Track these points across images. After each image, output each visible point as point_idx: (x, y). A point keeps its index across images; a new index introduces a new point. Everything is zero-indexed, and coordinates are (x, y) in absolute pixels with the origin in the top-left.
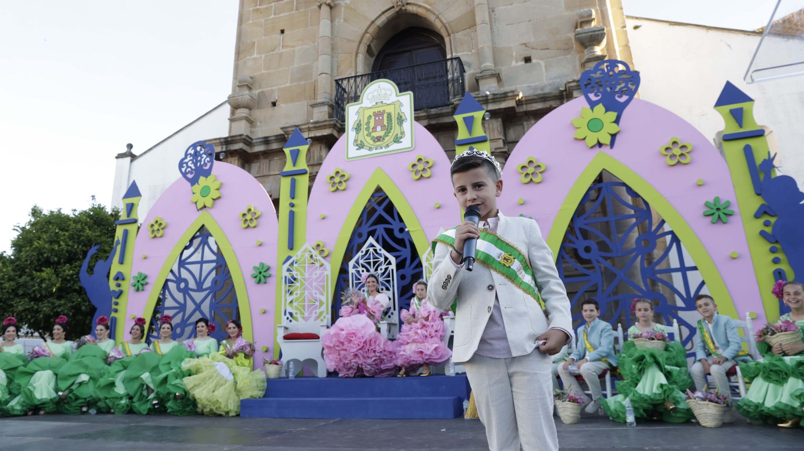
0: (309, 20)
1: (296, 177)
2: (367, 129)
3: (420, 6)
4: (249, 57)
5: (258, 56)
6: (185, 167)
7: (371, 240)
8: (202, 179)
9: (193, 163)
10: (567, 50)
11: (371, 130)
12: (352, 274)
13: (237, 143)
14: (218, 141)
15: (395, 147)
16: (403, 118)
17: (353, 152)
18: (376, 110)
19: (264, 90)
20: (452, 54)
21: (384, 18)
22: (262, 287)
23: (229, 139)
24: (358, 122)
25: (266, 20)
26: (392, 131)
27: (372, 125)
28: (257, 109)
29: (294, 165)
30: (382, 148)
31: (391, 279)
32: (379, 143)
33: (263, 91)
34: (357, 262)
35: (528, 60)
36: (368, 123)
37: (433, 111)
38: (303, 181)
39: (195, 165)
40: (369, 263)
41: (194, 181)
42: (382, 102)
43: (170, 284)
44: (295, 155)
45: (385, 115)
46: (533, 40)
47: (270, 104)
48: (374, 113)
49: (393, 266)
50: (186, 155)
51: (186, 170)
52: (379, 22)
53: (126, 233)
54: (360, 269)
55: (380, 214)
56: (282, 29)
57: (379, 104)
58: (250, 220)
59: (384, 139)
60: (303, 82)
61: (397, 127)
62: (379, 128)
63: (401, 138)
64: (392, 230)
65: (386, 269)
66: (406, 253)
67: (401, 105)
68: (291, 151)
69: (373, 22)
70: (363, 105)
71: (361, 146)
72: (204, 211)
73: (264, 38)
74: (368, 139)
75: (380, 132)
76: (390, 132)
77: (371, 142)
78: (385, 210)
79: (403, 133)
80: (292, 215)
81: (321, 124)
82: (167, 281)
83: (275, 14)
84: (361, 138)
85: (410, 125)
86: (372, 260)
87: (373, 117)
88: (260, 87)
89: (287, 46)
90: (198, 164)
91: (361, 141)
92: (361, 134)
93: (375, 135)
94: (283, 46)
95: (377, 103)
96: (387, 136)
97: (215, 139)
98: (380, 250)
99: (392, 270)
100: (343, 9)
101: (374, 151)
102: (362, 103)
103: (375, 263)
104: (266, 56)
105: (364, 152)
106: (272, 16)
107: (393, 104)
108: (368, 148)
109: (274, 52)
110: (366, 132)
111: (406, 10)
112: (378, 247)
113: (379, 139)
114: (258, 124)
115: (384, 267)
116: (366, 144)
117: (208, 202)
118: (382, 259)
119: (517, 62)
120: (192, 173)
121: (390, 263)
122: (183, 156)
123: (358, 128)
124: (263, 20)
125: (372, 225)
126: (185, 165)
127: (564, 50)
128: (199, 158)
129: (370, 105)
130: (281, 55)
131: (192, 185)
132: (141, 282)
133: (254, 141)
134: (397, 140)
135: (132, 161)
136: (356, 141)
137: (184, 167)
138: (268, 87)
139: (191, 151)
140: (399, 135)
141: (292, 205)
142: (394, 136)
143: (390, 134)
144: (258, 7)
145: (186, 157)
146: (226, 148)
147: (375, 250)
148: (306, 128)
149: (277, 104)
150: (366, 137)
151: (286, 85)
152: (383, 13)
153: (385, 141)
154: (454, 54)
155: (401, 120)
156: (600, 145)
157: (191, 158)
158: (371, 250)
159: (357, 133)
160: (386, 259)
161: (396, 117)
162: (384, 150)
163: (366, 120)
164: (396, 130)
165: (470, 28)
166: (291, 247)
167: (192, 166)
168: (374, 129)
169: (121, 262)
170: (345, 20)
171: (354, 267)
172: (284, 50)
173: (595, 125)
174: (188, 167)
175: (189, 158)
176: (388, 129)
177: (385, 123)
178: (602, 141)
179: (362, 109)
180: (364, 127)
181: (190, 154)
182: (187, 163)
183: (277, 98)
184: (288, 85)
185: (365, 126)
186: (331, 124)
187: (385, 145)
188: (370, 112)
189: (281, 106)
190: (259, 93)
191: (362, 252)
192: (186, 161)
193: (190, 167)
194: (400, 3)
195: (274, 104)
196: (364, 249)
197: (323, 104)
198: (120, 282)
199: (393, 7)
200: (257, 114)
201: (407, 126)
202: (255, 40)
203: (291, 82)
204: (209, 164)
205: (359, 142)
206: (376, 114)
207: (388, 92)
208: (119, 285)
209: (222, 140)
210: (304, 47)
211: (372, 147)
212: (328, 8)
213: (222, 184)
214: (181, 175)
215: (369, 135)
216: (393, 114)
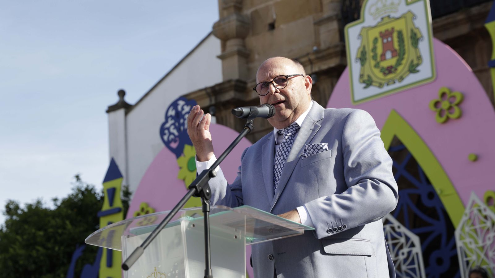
2: (374, 57)
6: (168, 135)
8: (187, 149)
9: (176, 128)
11: (379, 59)
13: (228, 91)
14: (204, 92)
15: (411, 78)
16: (419, 36)
17: (360, 91)
18: (383, 29)
19: (259, 7)
23: (217, 88)
24: (361, 49)
26: (406, 56)
27: (379, 51)
30: (394, 83)
31: (416, 266)
32: (390, 76)
33: (256, 11)
36: (374, 49)
37: (475, 10)
39: (178, 129)
41: (178, 152)
42: (389, 16)
45: (395, 35)
47: (267, 28)
48: (381, 33)
49: (417, 249)
50: (167, 118)
51: (168, 138)
57: (386, 20)
59: (396, 70)
61: (412, 49)
62: (389, 55)
63: (418, 65)
64: (419, 196)
65: (409, 253)
66: (439, 227)
67: (414, 17)
70: (366, 24)
71: (368, 83)
74: (377, 72)
75: (390, 61)
76: (402, 59)
77: (381, 75)
79: (419, 58)
81: (325, 53)
84: (367, 72)
87: (380, 40)
90: (182, 128)
91: (369, 76)
92: (367, 65)
93: (385, 64)
95: (382, 19)
96: (400, 64)
97: (201, 90)
98: (399, 227)
99: (417, 254)
101: (386, 88)
105: (373, 90)
107: (403, 16)
108: (378, 85)
110: (373, 63)
113: (390, 70)
114: (257, 57)
115: (406, 250)
116: (374, 79)
118: (403, 240)
120: (175, 141)
121: (413, 245)
122: (163, 120)
123: (362, 58)
126: (166, 132)
128: (182, 121)
129: (374, 23)
131: (177, 157)
133: (249, 85)
134: (413, 69)
135: (126, 114)
136: (361, 76)
137: (165, 134)
138: (261, 3)
139: (172, 113)
140: (415, 62)
142: (408, 64)
143: (404, 62)
145: (166, 121)
146: (216, 99)
147: (393, 228)
148: (307, 61)
149: (276, 25)
150: (373, 69)
153: (398, 71)
155: (415, 39)
157: (173, 122)
158: (387, 228)
159: (363, 65)
160: (408, 239)
161: (409, 35)
162: (397, 85)
163: (371, 46)
164: (410, 55)
167: (175, 132)
168: (383, 56)
169: (109, 264)
174: (170, 133)
175: (171, 122)
176: (400, 54)
177: (396, 46)
179: (364, 32)
180: (370, 54)
181: (171, 116)
182: (168, 129)
183: (274, 17)
185: (372, 54)
187: (398, 77)
188: (375, 33)
189: (282, 28)
190: (252, 14)
192: (167, 125)
193: (173, 134)
195: (272, 26)
200: (253, 42)
201: (424, 47)
205: (366, 78)
206: (383, 35)
209: (209, 91)
211: (383, 82)
214: (163, 146)
215: (377, 66)
216: (404, 32)
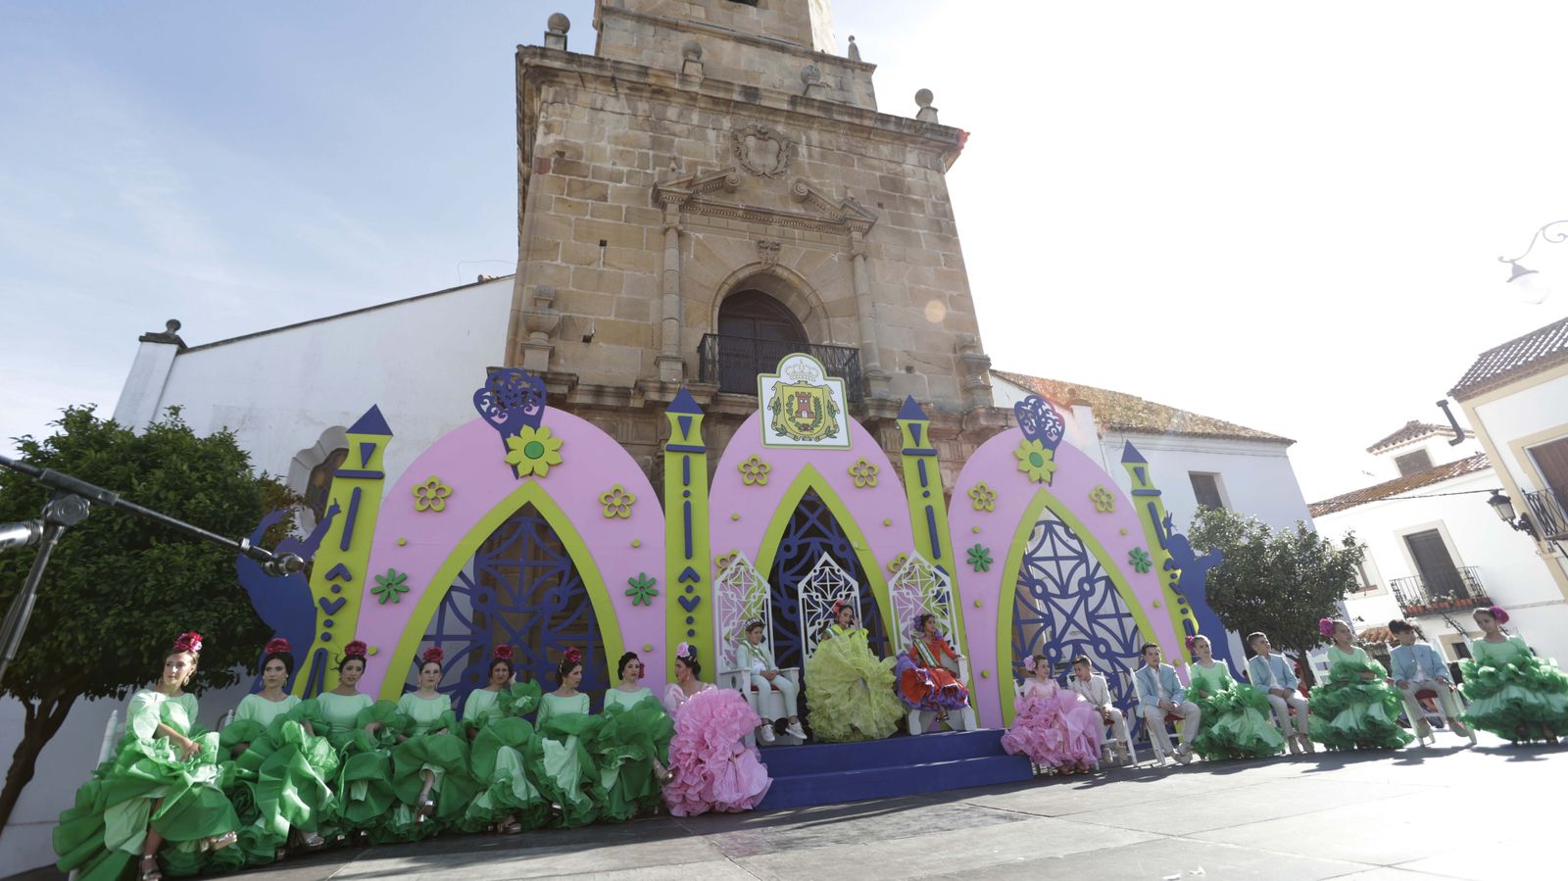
0: (644, 241)
1: (692, 456)
2: (790, 411)
3: (792, 272)
4: (549, 262)
5: (564, 264)
6: (488, 404)
7: (826, 557)
8: (526, 430)
10: (947, 370)
11: (794, 414)
12: (803, 599)
13: (560, 384)
15: (827, 441)
16: (835, 408)
17: (772, 436)
18: (800, 390)
19: (573, 315)
20: (831, 341)
21: (747, 272)
22: (642, 611)
23: (549, 376)
24: (775, 399)
25: (577, 219)
26: (823, 420)
27: (795, 407)
28: (561, 338)
29: (685, 439)
30: (811, 440)
32: (806, 433)
33: (570, 317)
34: (809, 583)
35: (909, 369)
38: (699, 463)
40: (825, 587)
41: (507, 430)
42: (806, 382)
43: (454, 593)
44: (685, 425)
45: (812, 400)
46: (914, 349)
47: (582, 338)
48: (797, 393)
49: (856, 593)
50: (487, 385)
51: (489, 409)
52: (741, 275)
53: (357, 495)
54: (814, 594)
55: (813, 525)
56: (604, 239)
57: (803, 384)
58: (616, 505)
59: (812, 429)
60: (636, 321)
61: (829, 418)
62: (804, 414)
63: (835, 432)
67: (831, 392)
68: (680, 418)
69: (734, 272)
70: (781, 380)
71: (782, 432)
72: (531, 482)
73: (573, 241)
74: (792, 424)
75: (805, 420)
76: (819, 422)
77: (796, 429)
78: (818, 519)
79: (836, 426)
80: (687, 507)
82: (452, 588)
83: (592, 216)
84: (781, 422)
85: (841, 418)
86: (828, 583)
87: (796, 398)
88: (565, 310)
89: (610, 265)
91: (782, 425)
92: (781, 415)
93: (801, 421)
94: (604, 263)
95: (799, 382)
96: (817, 426)
98: (839, 571)
100: (693, 243)
101: (801, 442)
102: (779, 377)
103: (832, 587)
104: (576, 268)
106: (588, 217)
107: (821, 387)
108: (792, 436)
109: (591, 267)
111: (774, 271)
112: (836, 567)
113: (805, 427)
116: (788, 429)
117: (540, 466)
118: (842, 583)
119: (900, 369)
120: (502, 416)
121: (851, 589)
123: (776, 407)
124: (573, 218)
125: (804, 536)
126: (486, 400)
127: (945, 369)
129: (791, 382)
130: (601, 274)
131: (505, 436)
132: (395, 587)
133: (580, 387)
134: (830, 434)
136: (774, 423)
137: (483, 403)
138: (578, 312)
140: (832, 428)
141: (687, 494)
142: (825, 429)
143: (821, 425)
144: (565, 197)
145: (487, 389)
147: (832, 571)
148: (675, 389)
149: (593, 340)
150: (789, 422)
151: (607, 318)
152: (748, 265)
153: (814, 431)
154: (834, 342)
155: (832, 410)
156: (1040, 481)
158: (827, 569)
159: (775, 414)
160: (847, 583)
161: (826, 404)
162: (813, 442)
163: (786, 401)
164: (826, 421)
165: (850, 316)
166: (689, 554)
168: (799, 413)
169: (345, 545)
170: (696, 257)
171: (806, 590)
172: (605, 269)
173: (1036, 460)
174: (492, 405)
176: (817, 418)
177: (813, 409)
178: (1043, 477)
179: (779, 386)
180: (784, 407)
182: (489, 398)
183: (592, 331)
184: (612, 318)
185: (786, 407)
186: (711, 392)
187: (814, 436)
188: (792, 391)
189: (601, 349)
190: (564, 317)
191: (815, 571)
192: (487, 394)
193: (497, 406)
194: (770, 262)
195: (587, 340)
196: (818, 567)
197: (675, 359)
198: (339, 581)
199: (760, 263)
200: (559, 344)
202: (561, 242)
203: (615, 316)
204: (535, 410)
205: (779, 426)
206: (800, 396)
207: (814, 372)
208: (336, 589)
210: (637, 273)
211: (798, 435)
212: (676, 235)
213: (562, 444)
214: (480, 416)
215: (792, 419)
216: (821, 400)
